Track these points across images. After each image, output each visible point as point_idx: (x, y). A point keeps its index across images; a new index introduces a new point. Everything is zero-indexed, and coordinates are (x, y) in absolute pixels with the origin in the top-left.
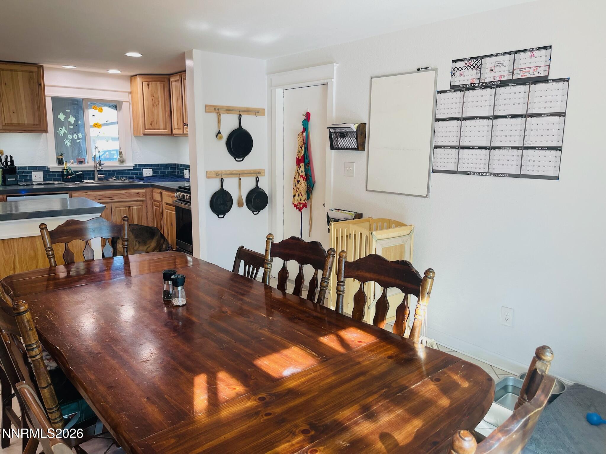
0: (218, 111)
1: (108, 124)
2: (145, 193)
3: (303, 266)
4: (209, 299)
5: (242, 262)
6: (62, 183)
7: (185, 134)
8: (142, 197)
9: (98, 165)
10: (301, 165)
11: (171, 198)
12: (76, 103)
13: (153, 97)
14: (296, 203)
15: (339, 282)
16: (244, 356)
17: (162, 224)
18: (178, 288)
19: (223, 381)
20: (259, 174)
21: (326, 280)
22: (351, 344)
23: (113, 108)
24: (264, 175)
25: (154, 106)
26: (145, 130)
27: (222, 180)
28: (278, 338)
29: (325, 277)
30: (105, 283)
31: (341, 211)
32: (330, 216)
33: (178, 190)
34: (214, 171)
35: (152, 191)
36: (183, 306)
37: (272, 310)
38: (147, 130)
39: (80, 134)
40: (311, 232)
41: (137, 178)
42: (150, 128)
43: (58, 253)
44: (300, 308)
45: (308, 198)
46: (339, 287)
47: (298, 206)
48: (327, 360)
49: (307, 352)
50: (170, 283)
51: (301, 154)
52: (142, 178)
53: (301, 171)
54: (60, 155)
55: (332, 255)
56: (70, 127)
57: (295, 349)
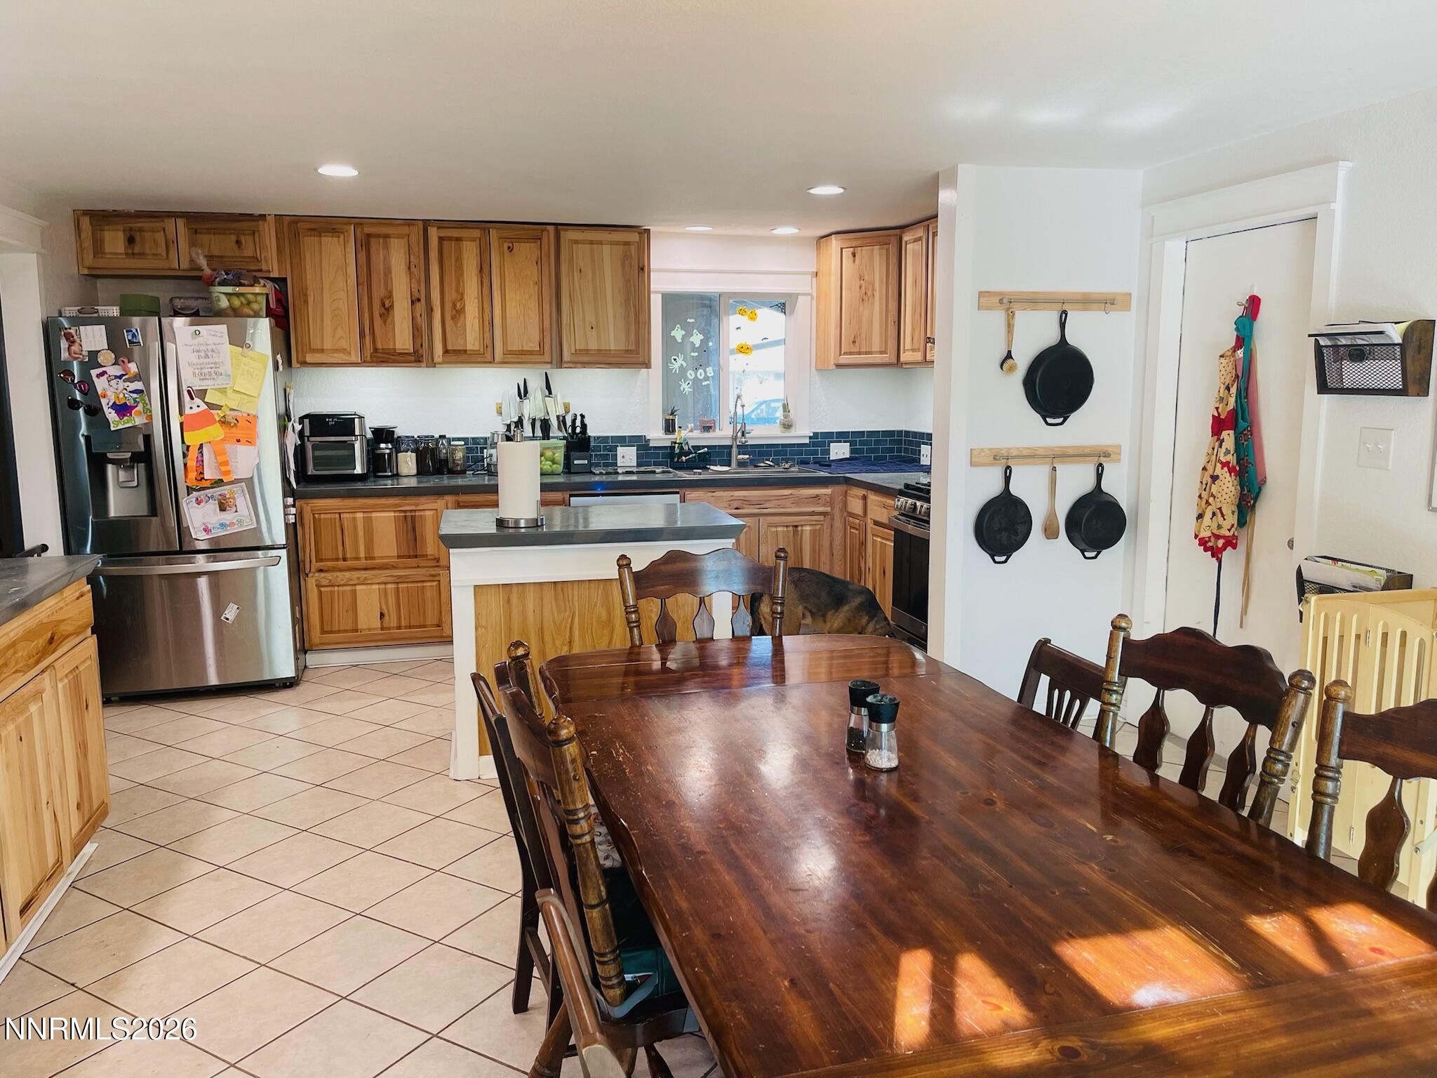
0: (1009, 304)
1: (766, 344)
2: (831, 497)
3: (1213, 710)
4: (953, 763)
5: (1045, 680)
6: (669, 472)
7: (927, 362)
8: (824, 505)
9: (739, 434)
10: (1225, 434)
11: (885, 510)
12: (707, 302)
13: (862, 281)
14: (1205, 534)
15: (1320, 769)
16: (1031, 927)
17: (863, 569)
18: (880, 727)
19: (970, 981)
20: (1104, 456)
21: (1281, 758)
22: (1347, 952)
23: (777, 310)
24: (1119, 461)
25: (863, 300)
26: (840, 355)
27: (1008, 471)
28: (1127, 896)
29: (1277, 748)
30: (730, 693)
31: (1344, 564)
32: (1306, 576)
33: (901, 493)
34: (990, 449)
35: (846, 492)
36: (890, 771)
37: (1116, 817)
38: (844, 354)
39: (710, 368)
40: (1246, 614)
41: (815, 463)
42: (852, 351)
43: (650, 618)
44: (1197, 823)
45: (1242, 522)
46: (1323, 782)
47: (1210, 544)
48: (1268, 985)
49: (1208, 950)
50: (864, 711)
51: (1227, 405)
52: (826, 464)
53: (1223, 450)
54: (670, 412)
55: (1305, 689)
56: (692, 354)
57: (1175, 935)
